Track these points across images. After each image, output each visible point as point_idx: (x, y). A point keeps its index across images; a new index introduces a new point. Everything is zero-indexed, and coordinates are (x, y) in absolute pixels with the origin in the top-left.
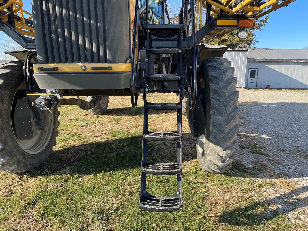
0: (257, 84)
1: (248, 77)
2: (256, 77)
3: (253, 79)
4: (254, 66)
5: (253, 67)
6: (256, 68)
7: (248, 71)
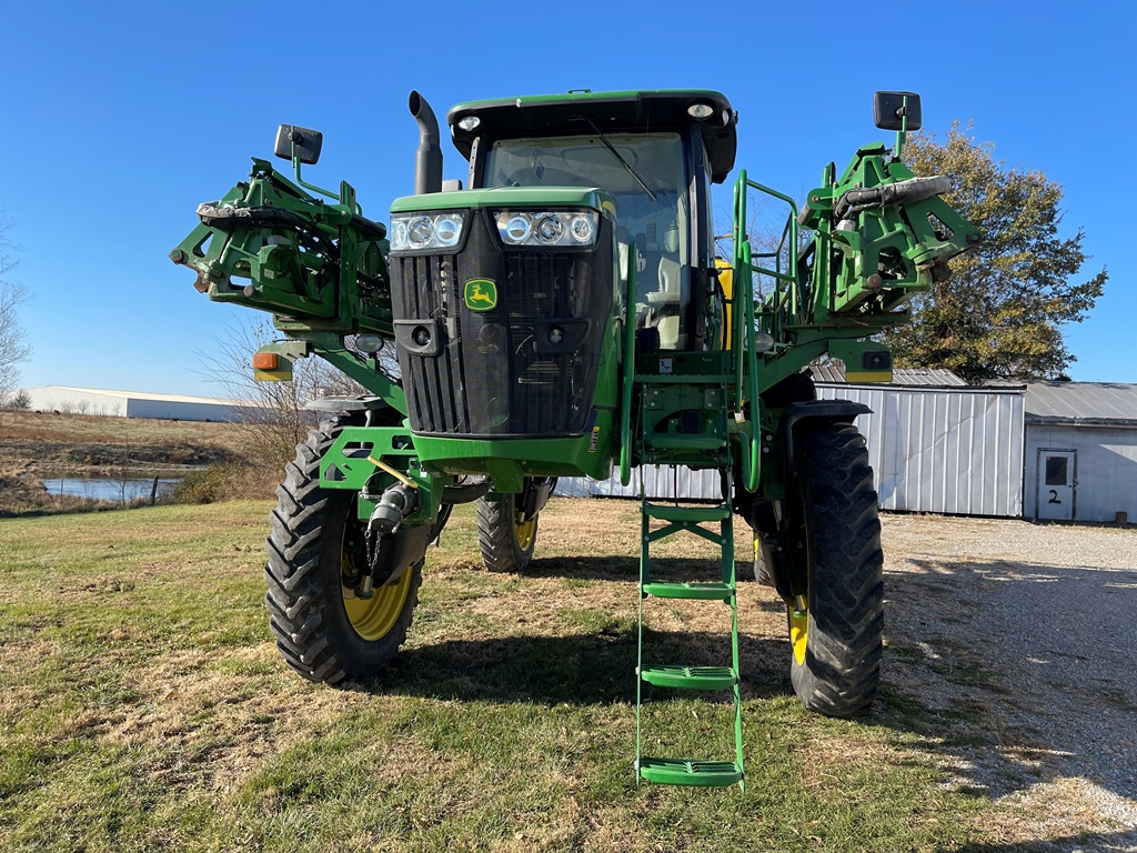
0: (1074, 507)
1: (1038, 481)
2: (1070, 482)
3: (1057, 488)
4: (1057, 443)
5: (1055, 446)
6: (1066, 451)
7: (1038, 461)
